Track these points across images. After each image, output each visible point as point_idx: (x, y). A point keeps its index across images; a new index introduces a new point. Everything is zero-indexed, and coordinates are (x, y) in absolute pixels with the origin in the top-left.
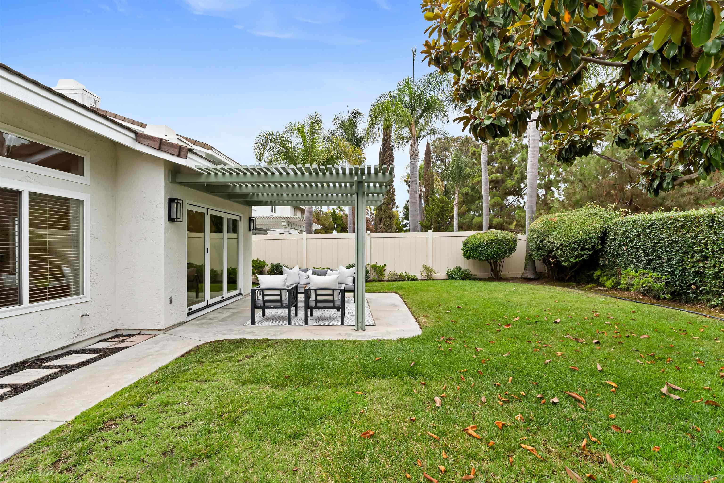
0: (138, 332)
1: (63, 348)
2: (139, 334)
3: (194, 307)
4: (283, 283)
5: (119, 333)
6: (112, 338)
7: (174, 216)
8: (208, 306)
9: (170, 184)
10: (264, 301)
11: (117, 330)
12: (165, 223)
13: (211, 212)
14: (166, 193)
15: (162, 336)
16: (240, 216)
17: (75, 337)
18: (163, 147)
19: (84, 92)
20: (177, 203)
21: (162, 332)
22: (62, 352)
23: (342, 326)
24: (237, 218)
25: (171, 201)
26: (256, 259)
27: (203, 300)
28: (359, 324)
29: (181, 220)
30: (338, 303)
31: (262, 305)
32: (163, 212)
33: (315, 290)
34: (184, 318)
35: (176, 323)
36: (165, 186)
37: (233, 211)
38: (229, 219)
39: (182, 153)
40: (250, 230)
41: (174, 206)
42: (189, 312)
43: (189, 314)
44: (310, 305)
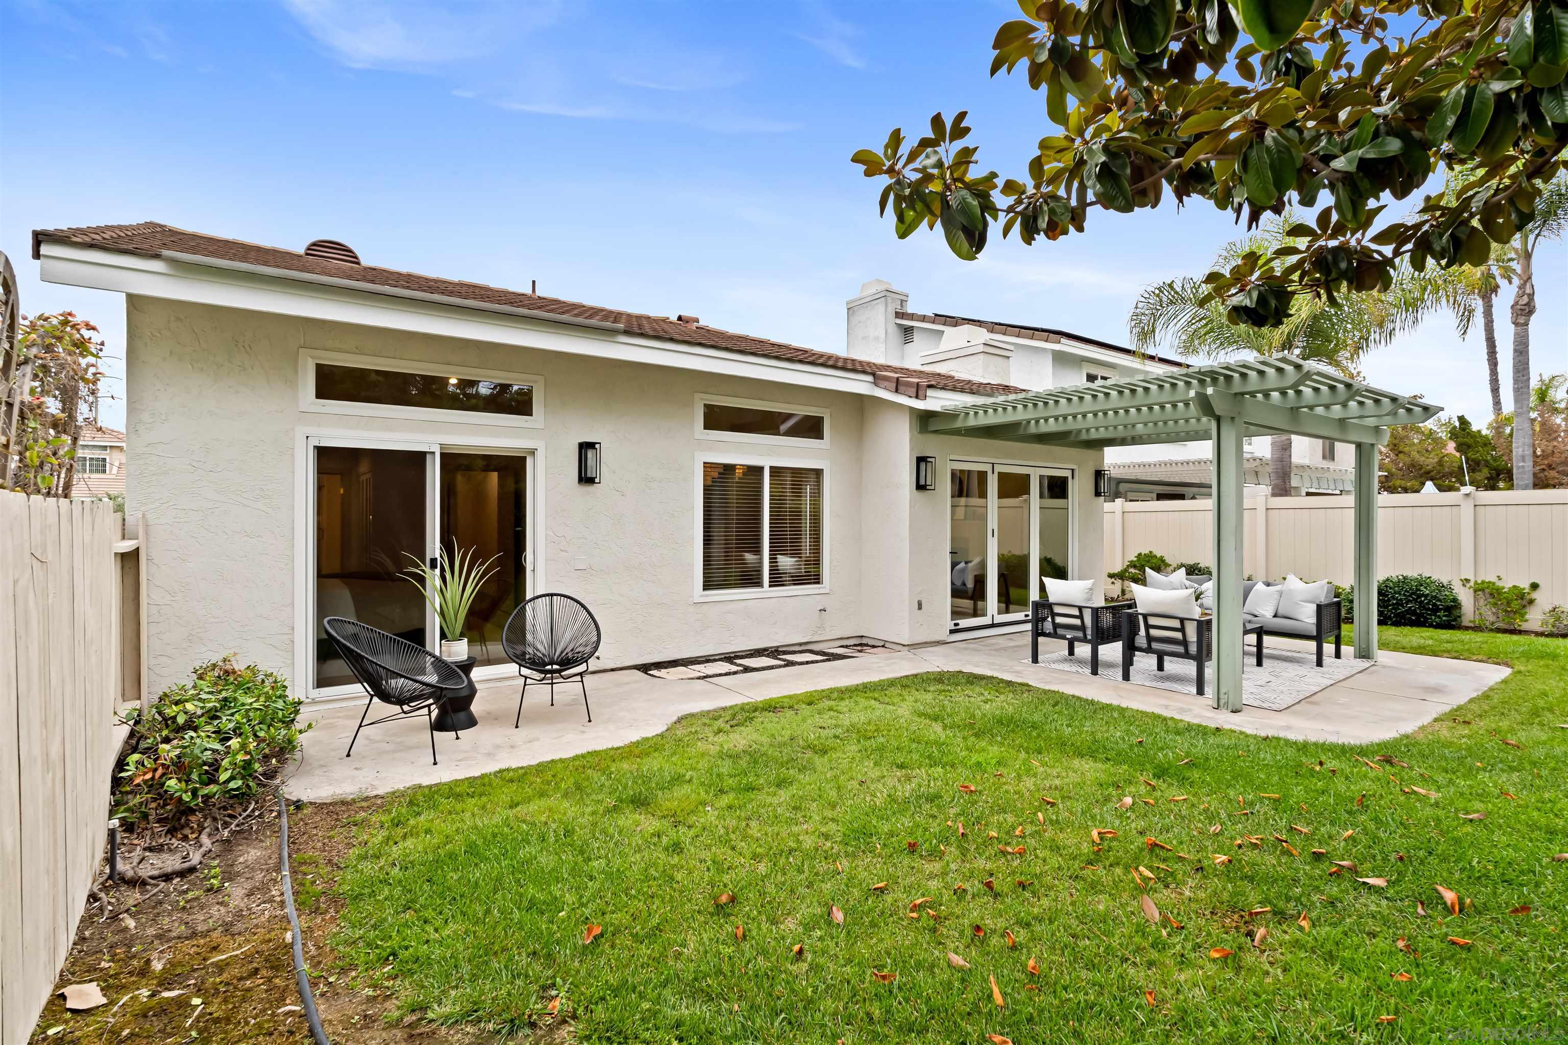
0: (881, 644)
1: (800, 644)
2: (883, 646)
3: (964, 623)
4: (1086, 596)
5: (864, 641)
6: (855, 645)
7: (922, 482)
8: (993, 626)
9: (920, 436)
10: (1056, 626)
11: (862, 637)
12: (911, 492)
13: (998, 469)
14: (911, 450)
15: (905, 652)
16: (1073, 470)
17: (813, 635)
18: (901, 388)
19: (888, 294)
20: (927, 462)
21: (907, 648)
22: (801, 649)
23: (1199, 697)
24: (1067, 474)
25: (921, 460)
26: (1147, 552)
27: (984, 615)
28: (1222, 696)
29: (932, 487)
30: (1193, 649)
31: (1052, 631)
32: (908, 479)
33: (1145, 617)
34: (944, 635)
35: (928, 640)
36: (911, 440)
37: (1054, 462)
38: (1041, 477)
39: (920, 393)
40: (1098, 494)
41: (923, 465)
42: (954, 628)
43: (952, 632)
44: (1137, 645)
